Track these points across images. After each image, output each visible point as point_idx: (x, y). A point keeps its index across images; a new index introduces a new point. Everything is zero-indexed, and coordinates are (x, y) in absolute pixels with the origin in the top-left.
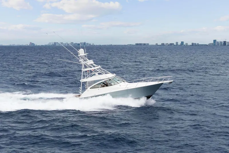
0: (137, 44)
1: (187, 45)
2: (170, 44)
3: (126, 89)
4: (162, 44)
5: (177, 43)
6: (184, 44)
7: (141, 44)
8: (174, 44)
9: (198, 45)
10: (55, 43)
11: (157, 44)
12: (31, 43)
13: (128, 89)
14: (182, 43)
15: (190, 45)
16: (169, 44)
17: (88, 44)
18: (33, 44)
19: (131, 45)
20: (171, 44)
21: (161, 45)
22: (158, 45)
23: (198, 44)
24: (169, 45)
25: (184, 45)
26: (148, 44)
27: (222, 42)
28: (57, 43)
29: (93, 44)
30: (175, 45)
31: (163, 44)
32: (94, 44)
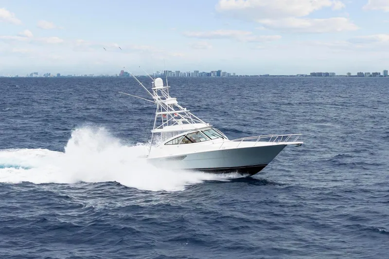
0: (313, 74)
2: (373, 73)
4: (358, 73)
5: (386, 72)
7: (320, 74)
8: (380, 73)
10: (166, 71)
11: (349, 73)
12: (122, 72)
16: (371, 74)
17: (225, 73)
18: (127, 73)
19: (302, 75)
20: (375, 74)
21: (356, 76)
22: (352, 75)
24: (371, 76)
26: (333, 74)
28: (169, 71)
29: (234, 74)
30: (382, 76)
31: (360, 75)
32: (236, 75)
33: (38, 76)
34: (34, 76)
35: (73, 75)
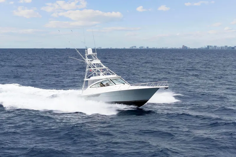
3: (119, 90)
10: (208, 46)
12: (183, 46)
13: (120, 90)
18: (186, 47)
28: (210, 46)
33: (136, 48)
34: (134, 48)
35: (156, 48)
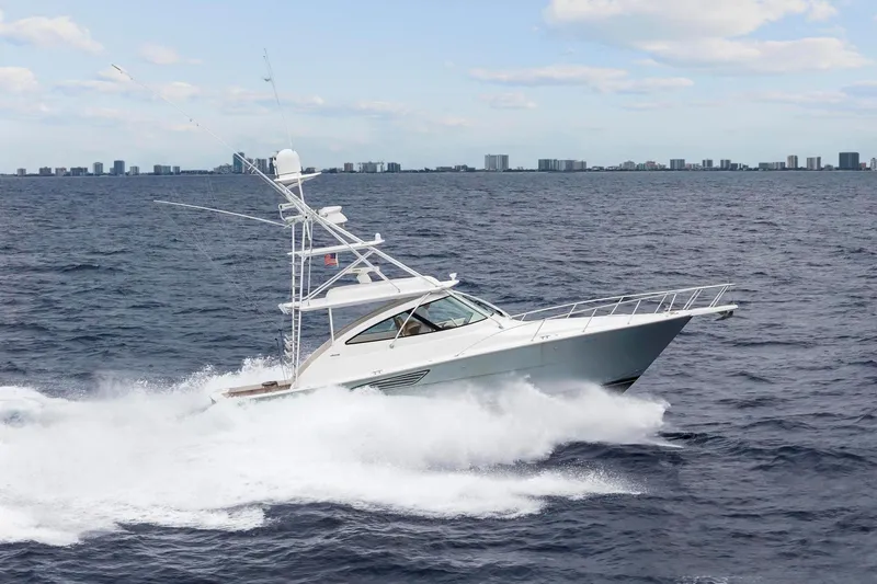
1: (137, 174)
2: (72, 169)
4: (41, 169)
5: (98, 166)
6: (127, 170)
8: (86, 169)
9: (178, 173)
11: (22, 171)
14: (119, 165)
15: (149, 174)
16: (68, 170)
20: (78, 171)
21: (37, 175)
23: (177, 168)
24: (68, 174)
25: (127, 174)
27: (264, 161)
30: (92, 175)
31: (45, 172)
